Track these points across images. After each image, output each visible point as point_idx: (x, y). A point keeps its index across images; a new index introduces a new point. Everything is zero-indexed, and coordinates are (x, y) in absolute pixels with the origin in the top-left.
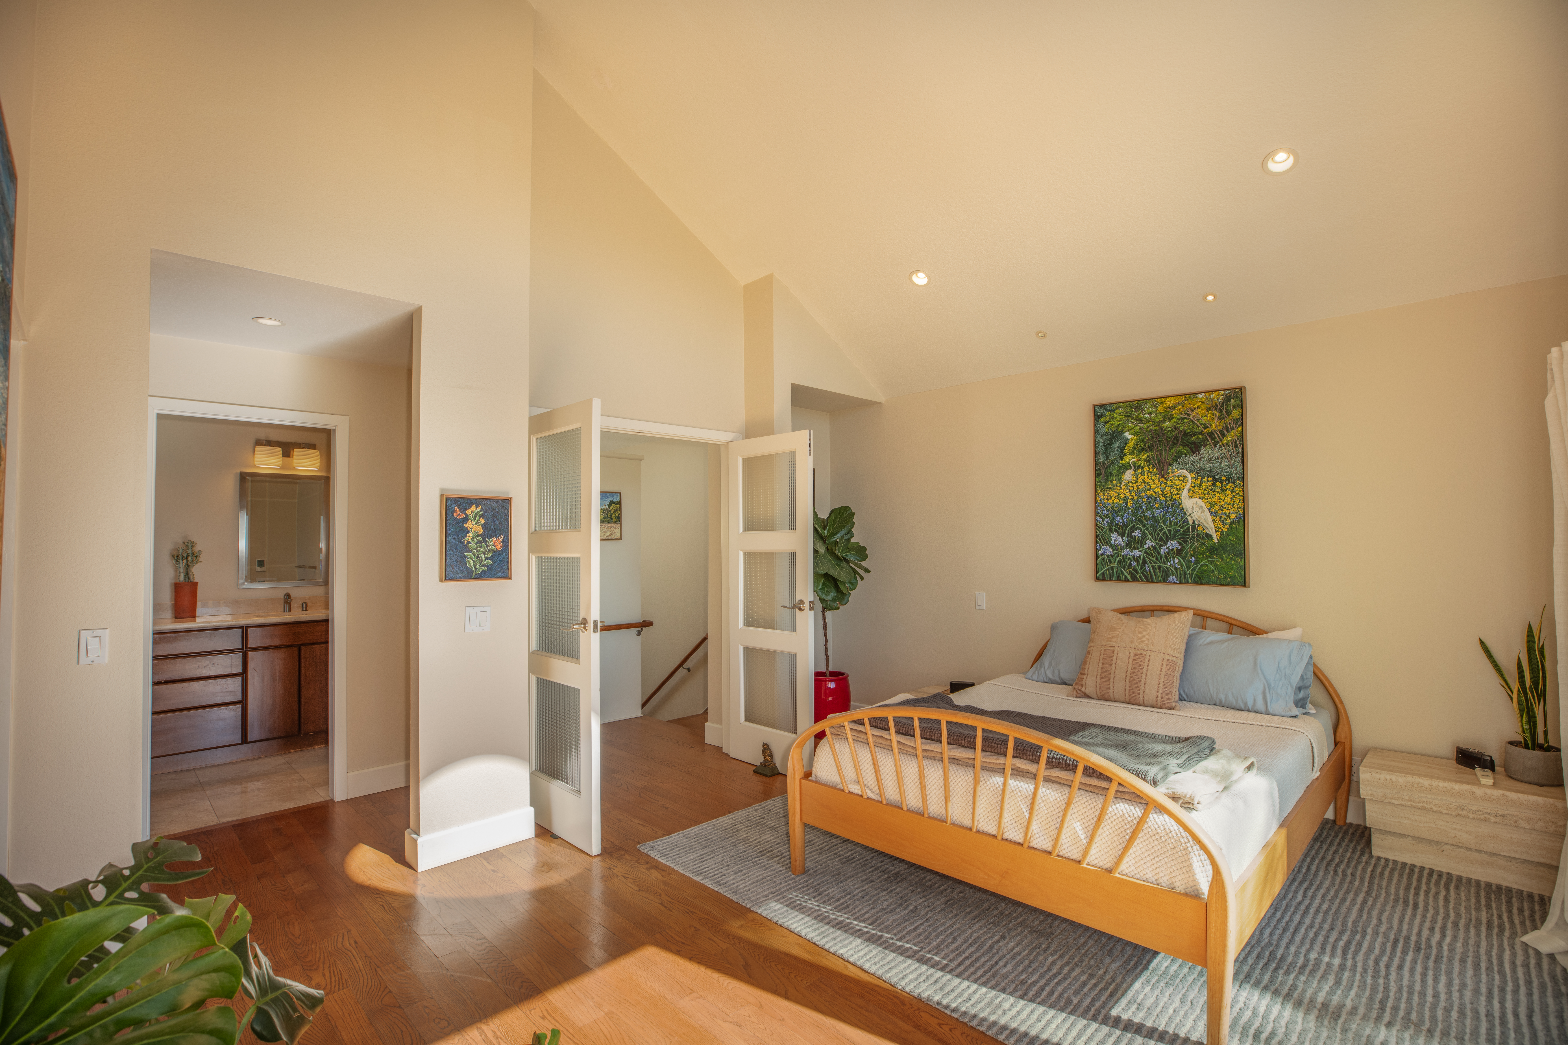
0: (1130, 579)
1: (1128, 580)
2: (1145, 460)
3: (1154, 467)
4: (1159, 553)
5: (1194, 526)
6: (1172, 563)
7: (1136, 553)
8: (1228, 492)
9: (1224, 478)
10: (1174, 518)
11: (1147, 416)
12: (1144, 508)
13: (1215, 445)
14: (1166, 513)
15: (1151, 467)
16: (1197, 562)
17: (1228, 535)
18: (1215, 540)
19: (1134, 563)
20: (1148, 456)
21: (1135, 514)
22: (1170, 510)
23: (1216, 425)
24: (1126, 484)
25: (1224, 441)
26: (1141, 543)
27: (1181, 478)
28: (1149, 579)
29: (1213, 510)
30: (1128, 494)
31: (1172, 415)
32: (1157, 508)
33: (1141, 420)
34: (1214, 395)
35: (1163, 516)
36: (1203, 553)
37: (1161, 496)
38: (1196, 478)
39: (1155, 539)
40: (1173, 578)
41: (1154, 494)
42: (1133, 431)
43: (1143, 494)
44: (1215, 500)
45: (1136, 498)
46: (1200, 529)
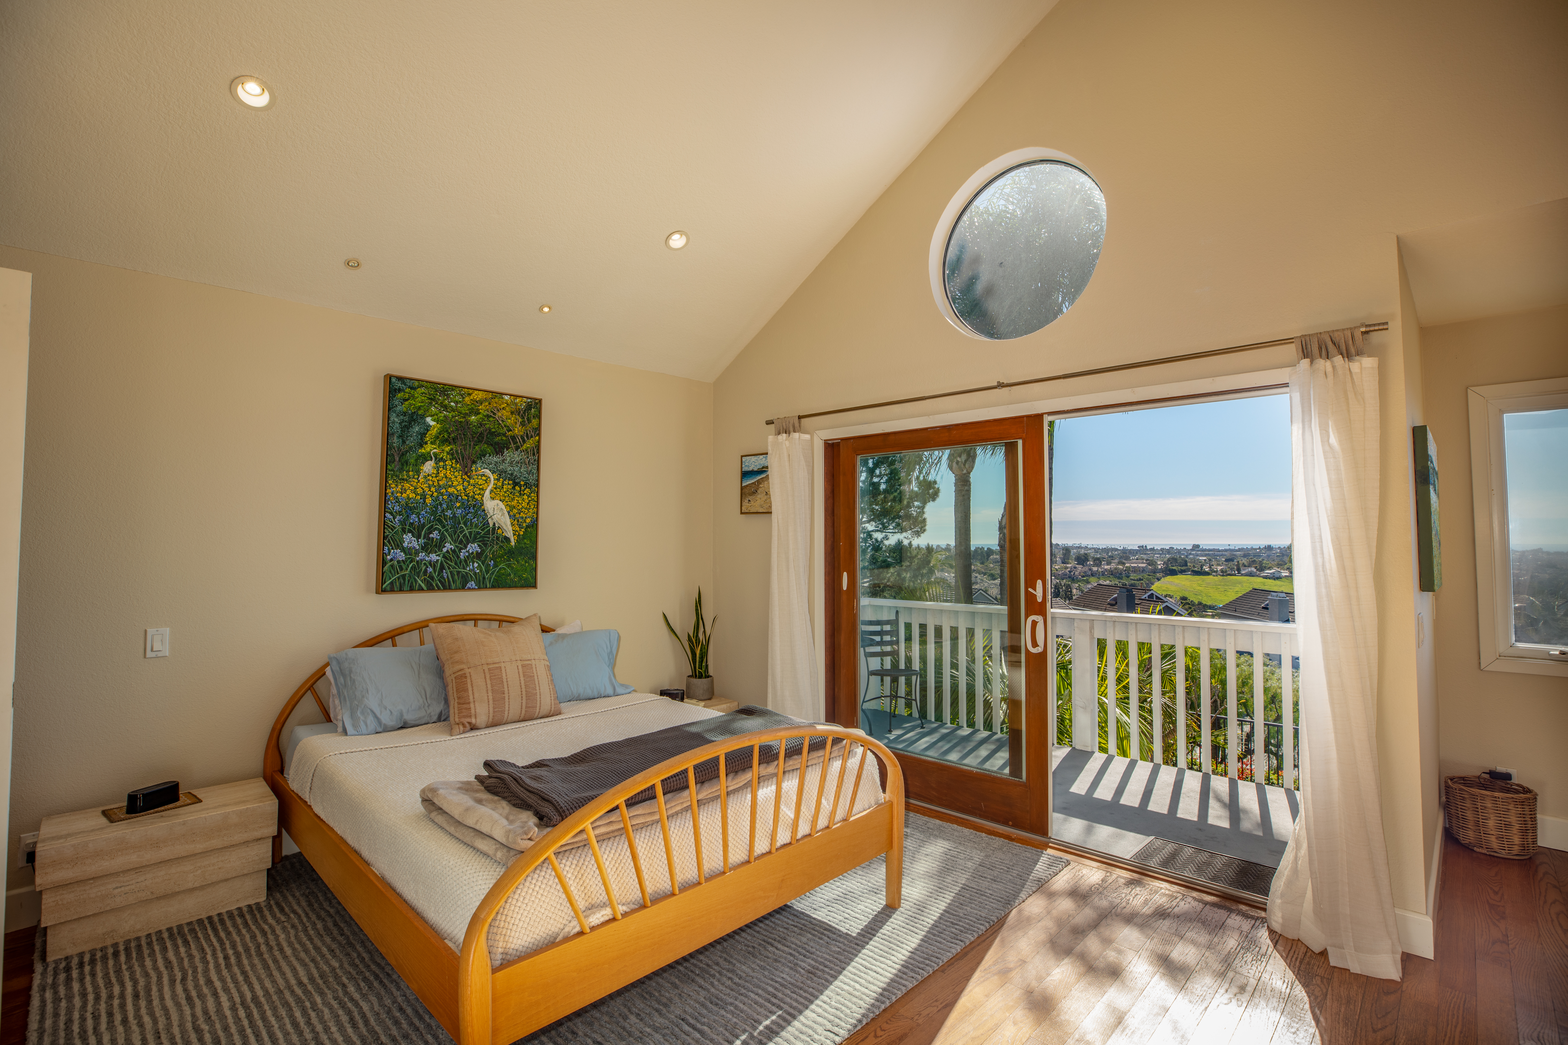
0: (425, 588)
1: (423, 589)
2: (448, 453)
3: (457, 462)
4: (458, 557)
5: (494, 529)
6: (471, 567)
7: (434, 557)
8: (525, 497)
9: (522, 483)
10: (476, 519)
11: (452, 404)
12: (444, 506)
13: (517, 450)
14: (468, 514)
15: (454, 461)
16: (495, 566)
17: (524, 538)
18: (513, 544)
19: (430, 569)
20: (452, 449)
21: (434, 513)
22: (472, 510)
23: (518, 431)
24: (425, 477)
25: (524, 447)
26: (440, 546)
27: (484, 478)
28: (446, 587)
29: (511, 513)
30: (427, 489)
31: (478, 410)
32: (459, 508)
33: (446, 407)
34: (518, 400)
35: (464, 516)
36: (502, 556)
37: (463, 494)
38: (498, 480)
39: (455, 542)
40: (471, 584)
41: (456, 492)
42: (436, 417)
43: (443, 490)
44: (514, 503)
45: (435, 494)
46: (500, 531)
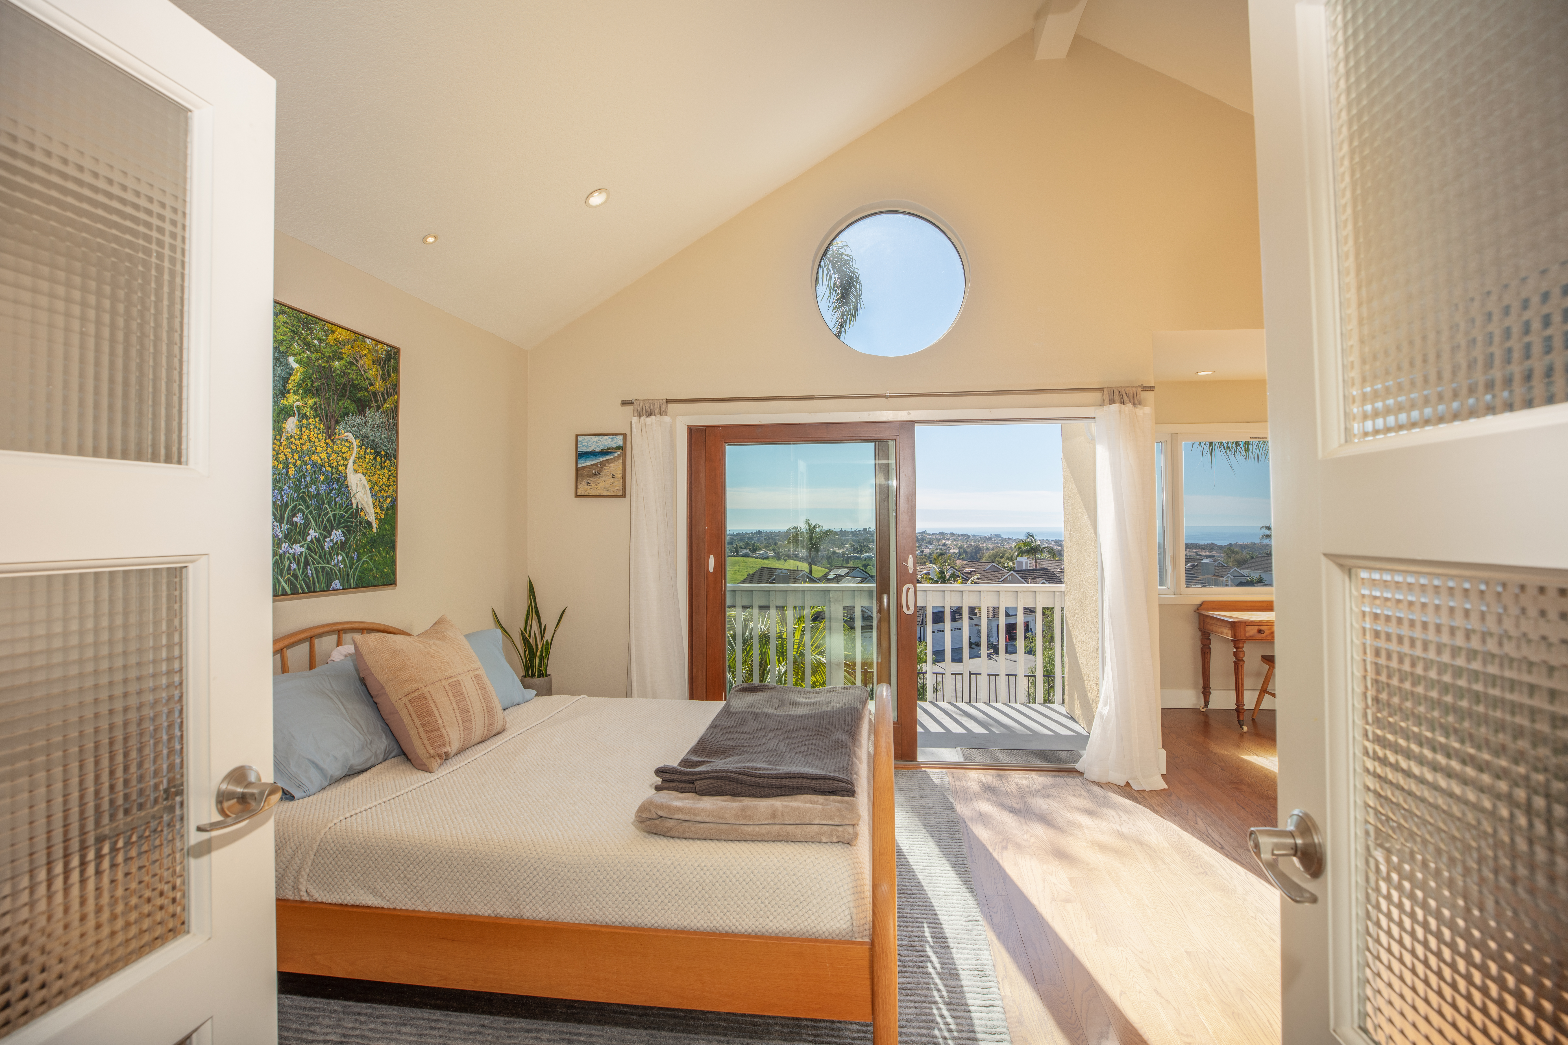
0: (289, 592)
1: (286, 594)
2: (312, 408)
3: (321, 420)
4: (323, 548)
5: (357, 510)
6: (336, 561)
7: (298, 549)
8: (386, 471)
9: (383, 453)
10: (339, 498)
11: (316, 342)
12: (308, 479)
13: (378, 410)
14: (332, 490)
15: (317, 419)
16: (359, 559)
17: (385, 523)
18: (375, 530)
19: (294, 566)
20: (315, 403)
21: (297, 488)
22: (335, 486)
23: (379, 386)
24: (288, 439)
25: (385, 408)
26: (304, 534)
27: (347, 444)
28: (310, 589)
29: (373, 491)
30: (289, 455)
31: (341, 353)
32: (323, 482)
33: (308, 345)
34: (379, 346)
35: (329, 494)
36: (364, 547)
37: (327, 465)
38: (360, 447)
39: (319, 528)
40: (336, 584)
41: (320, 461)
42: (299, 357)
43: (307, 458)
44: (375, 478)
45: (299, 463)
46: (362, 514)
